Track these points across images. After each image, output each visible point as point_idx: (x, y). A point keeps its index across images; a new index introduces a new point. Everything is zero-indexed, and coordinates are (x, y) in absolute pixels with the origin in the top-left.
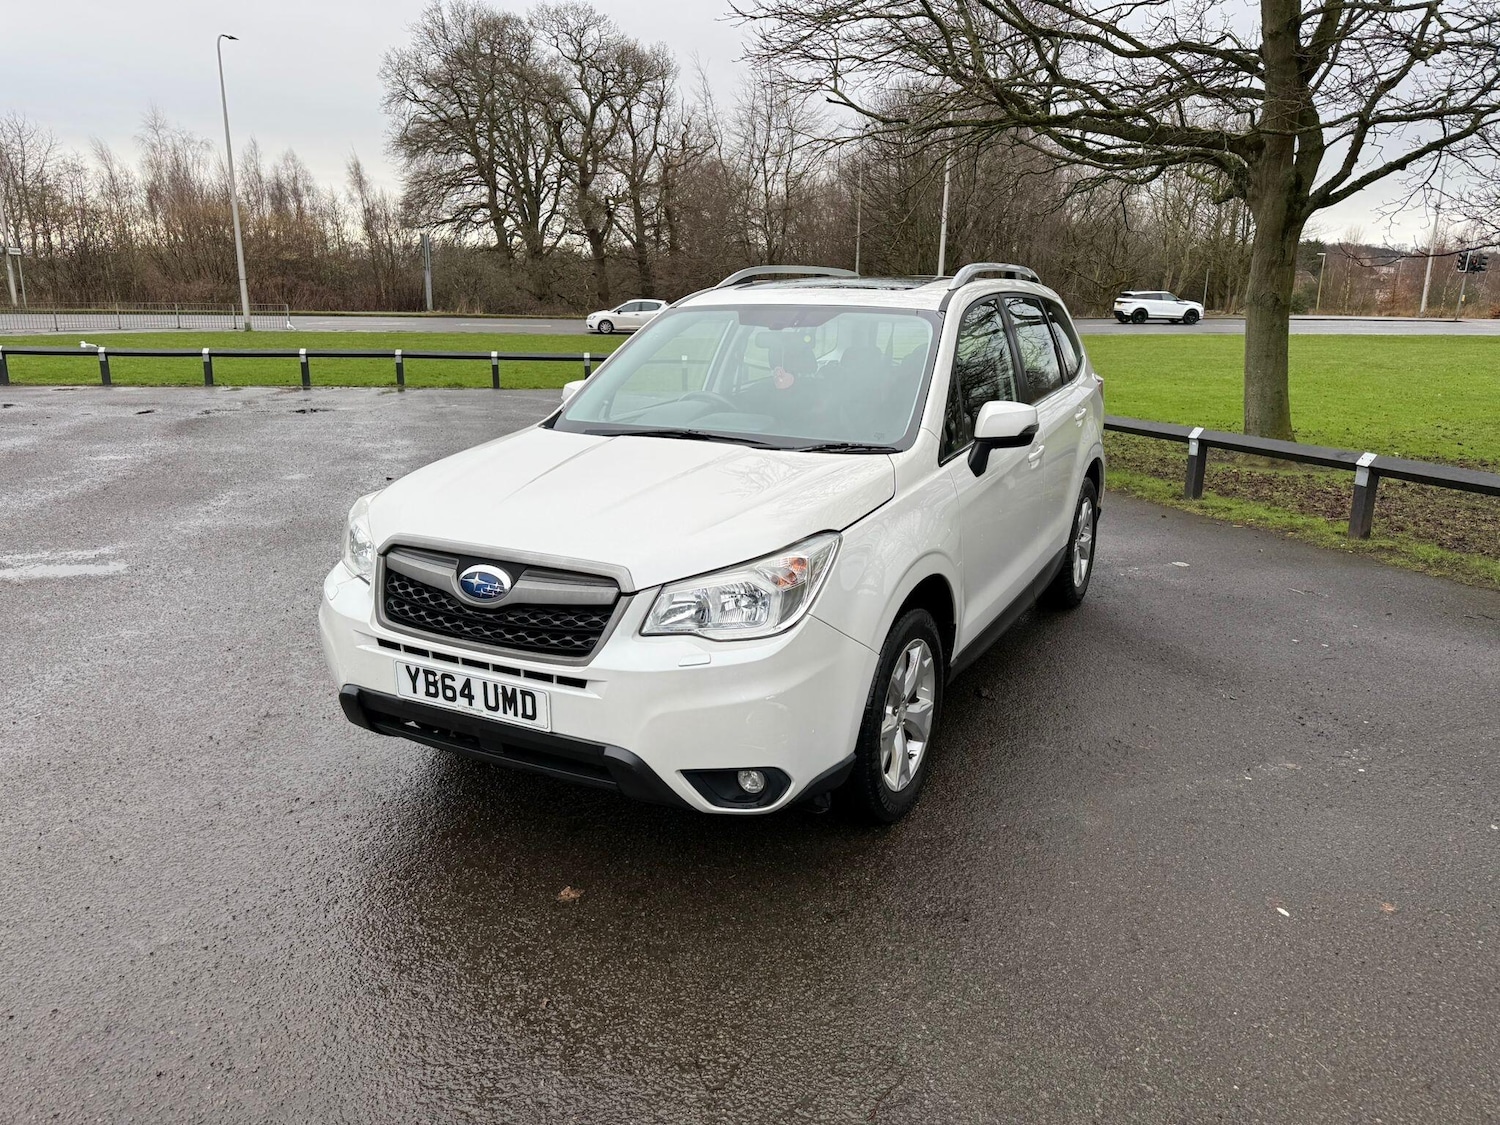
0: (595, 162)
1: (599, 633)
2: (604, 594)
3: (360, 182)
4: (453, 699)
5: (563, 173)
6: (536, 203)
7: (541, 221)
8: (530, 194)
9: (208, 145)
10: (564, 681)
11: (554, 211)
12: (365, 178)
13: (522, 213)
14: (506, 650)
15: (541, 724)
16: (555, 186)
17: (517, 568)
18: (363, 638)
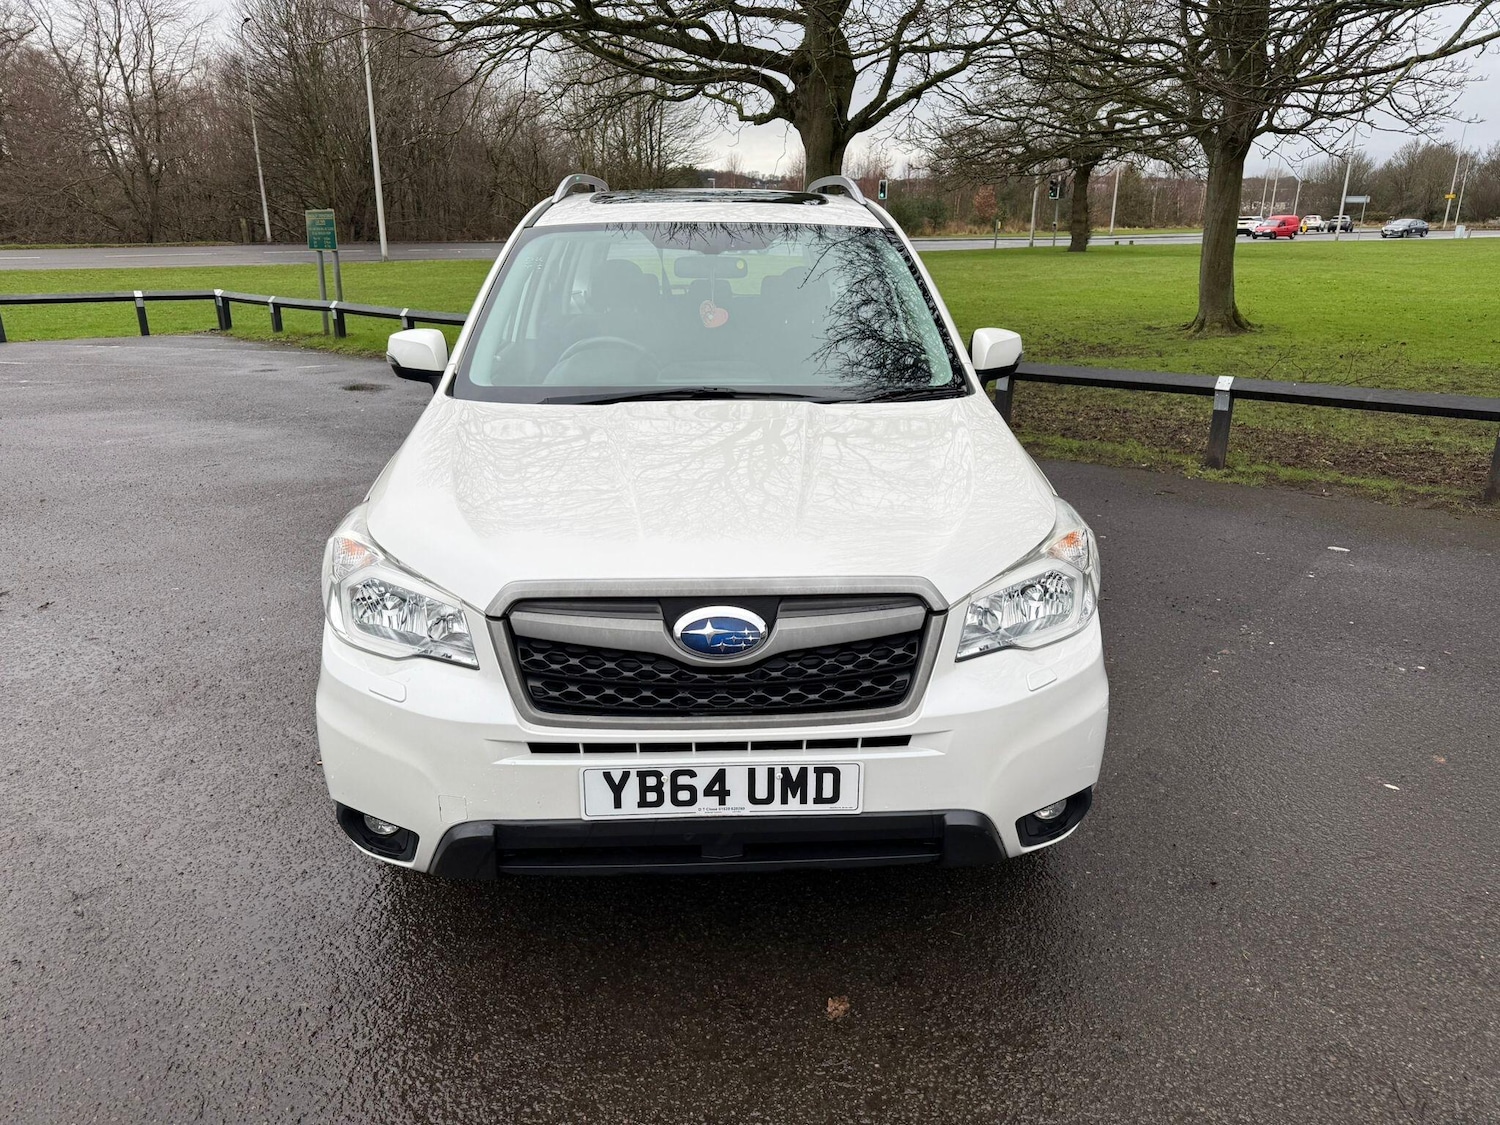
1: (912, 669)
2: (908, 617)
4: (692, 801)
10: (871, 742)
14: (777, 718)
15: (849, 804)
17: (769, 605)
18: (506, 748)
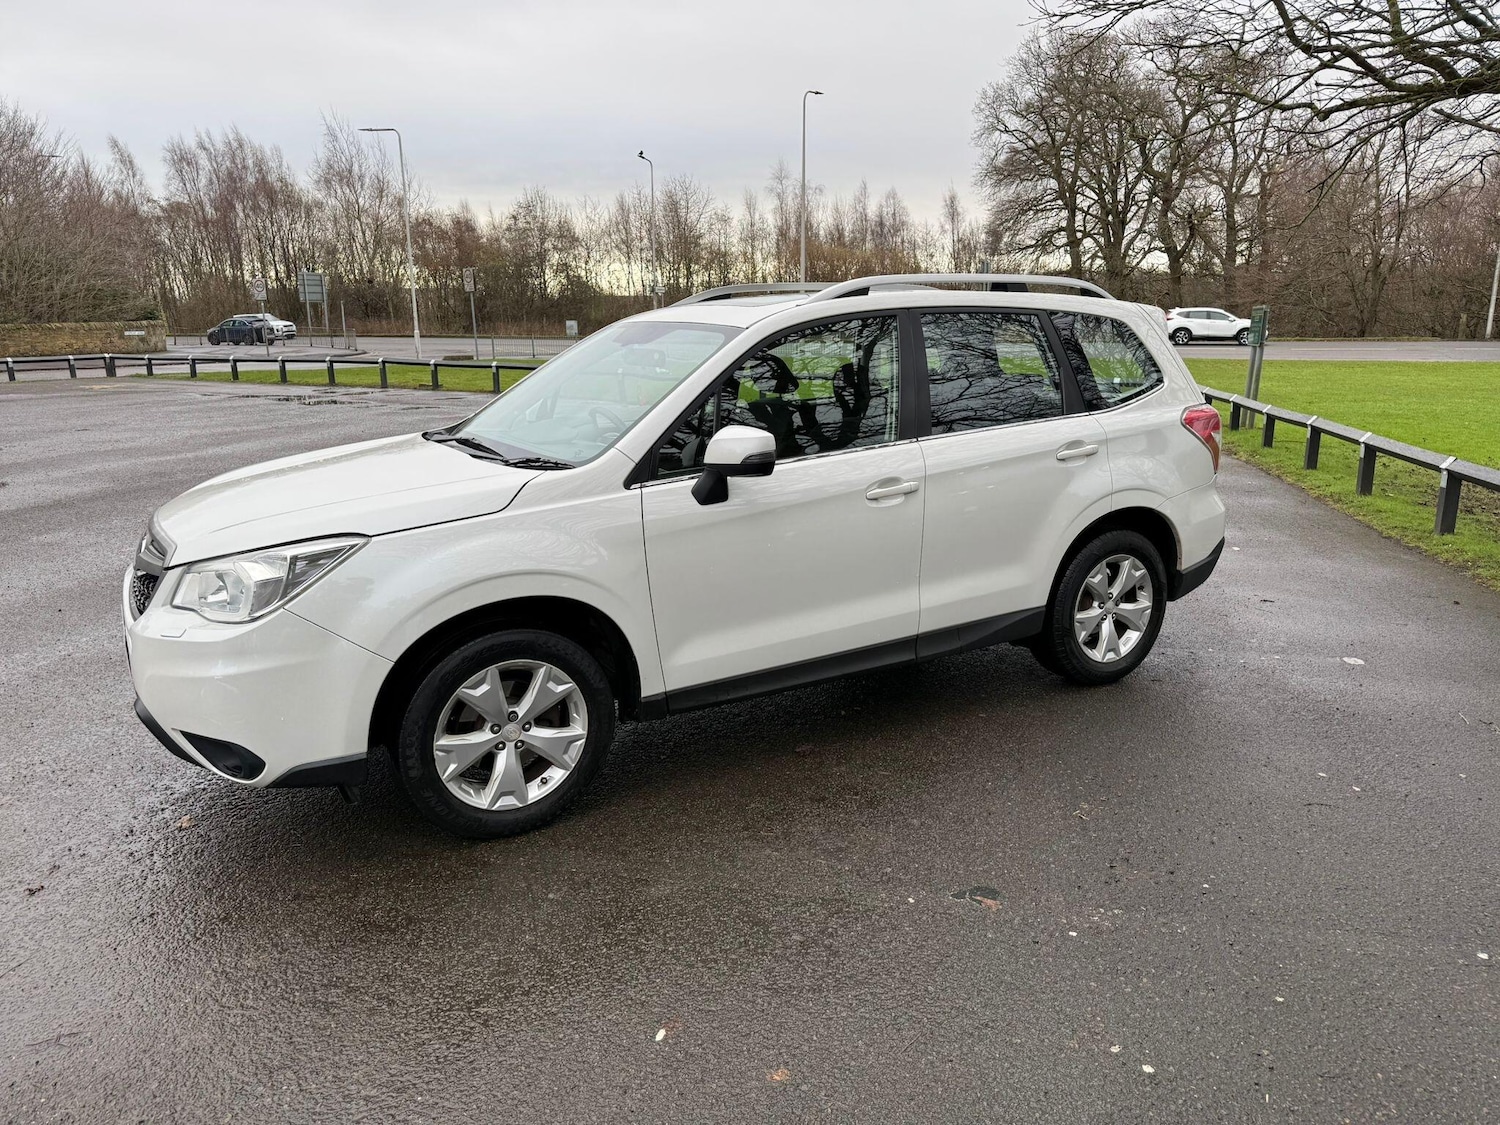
0: (1183, 177)
3: (953, 214)
5: (1153, 193)
6: (1124, 223)
7: (1125, 242)
8: (1117, 214)
9: (821, 190)
11: (1140, 231)
12: (960, 210)
13: (1106, 235)
16: (1145, 204)
